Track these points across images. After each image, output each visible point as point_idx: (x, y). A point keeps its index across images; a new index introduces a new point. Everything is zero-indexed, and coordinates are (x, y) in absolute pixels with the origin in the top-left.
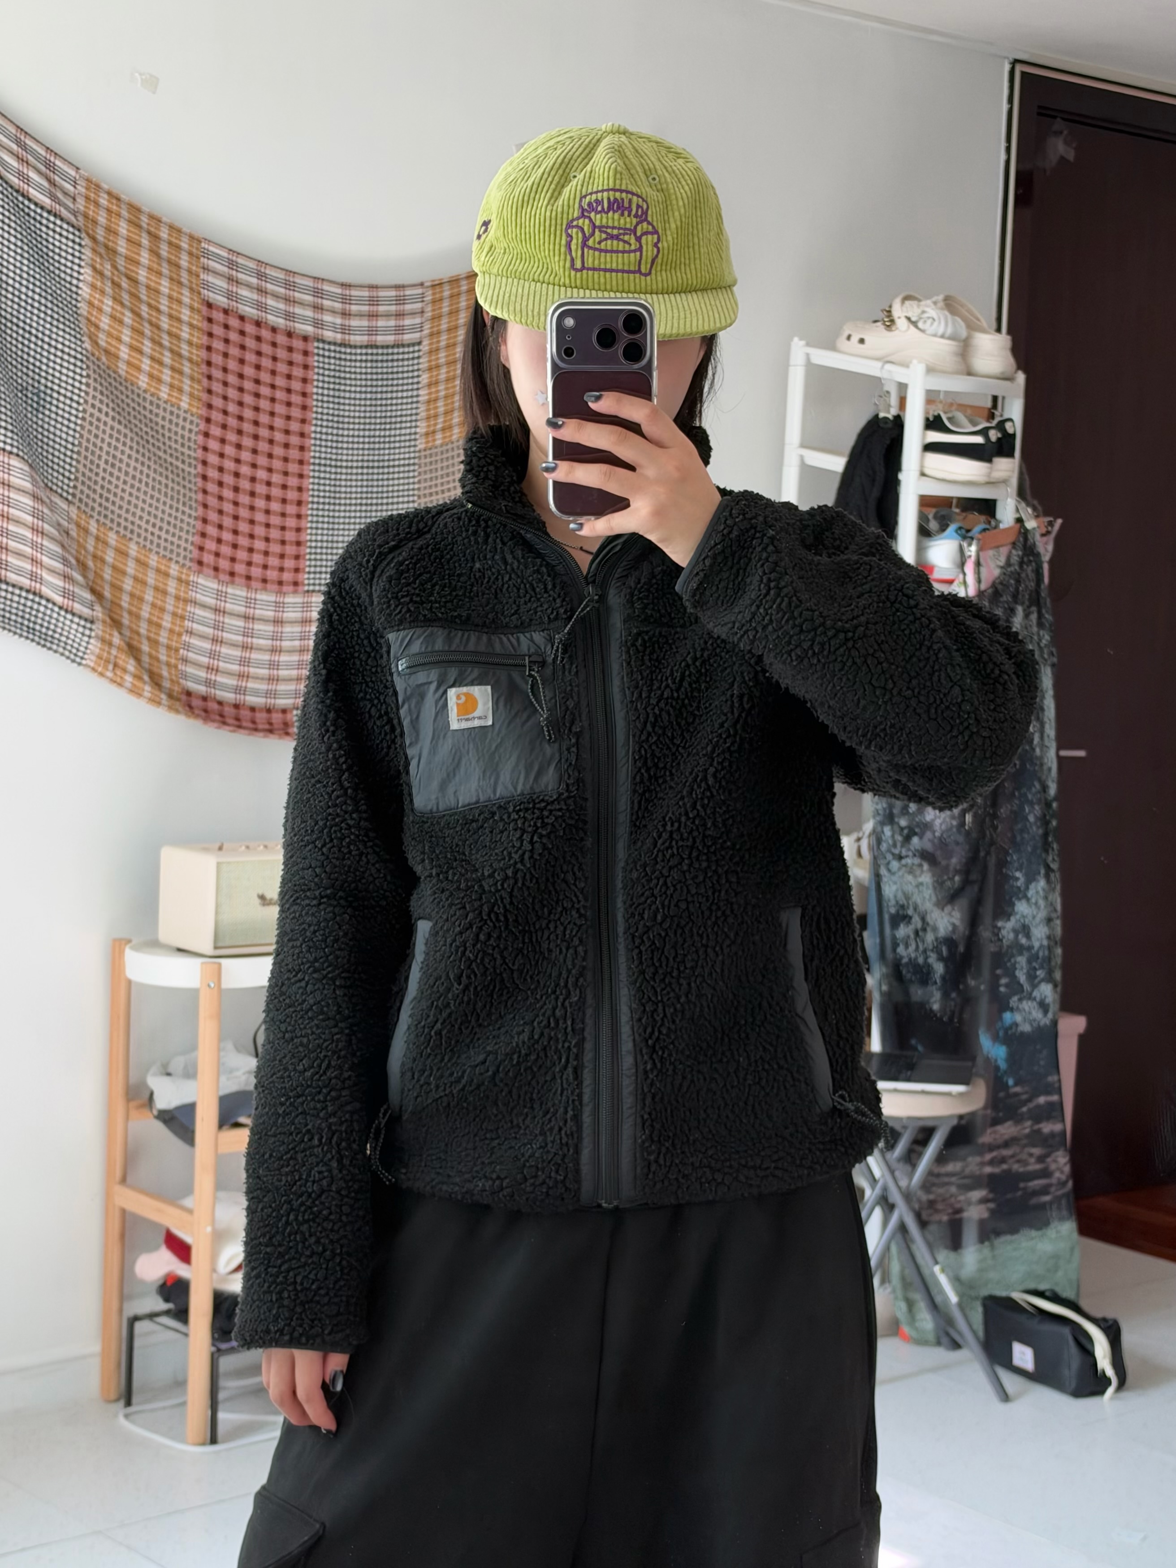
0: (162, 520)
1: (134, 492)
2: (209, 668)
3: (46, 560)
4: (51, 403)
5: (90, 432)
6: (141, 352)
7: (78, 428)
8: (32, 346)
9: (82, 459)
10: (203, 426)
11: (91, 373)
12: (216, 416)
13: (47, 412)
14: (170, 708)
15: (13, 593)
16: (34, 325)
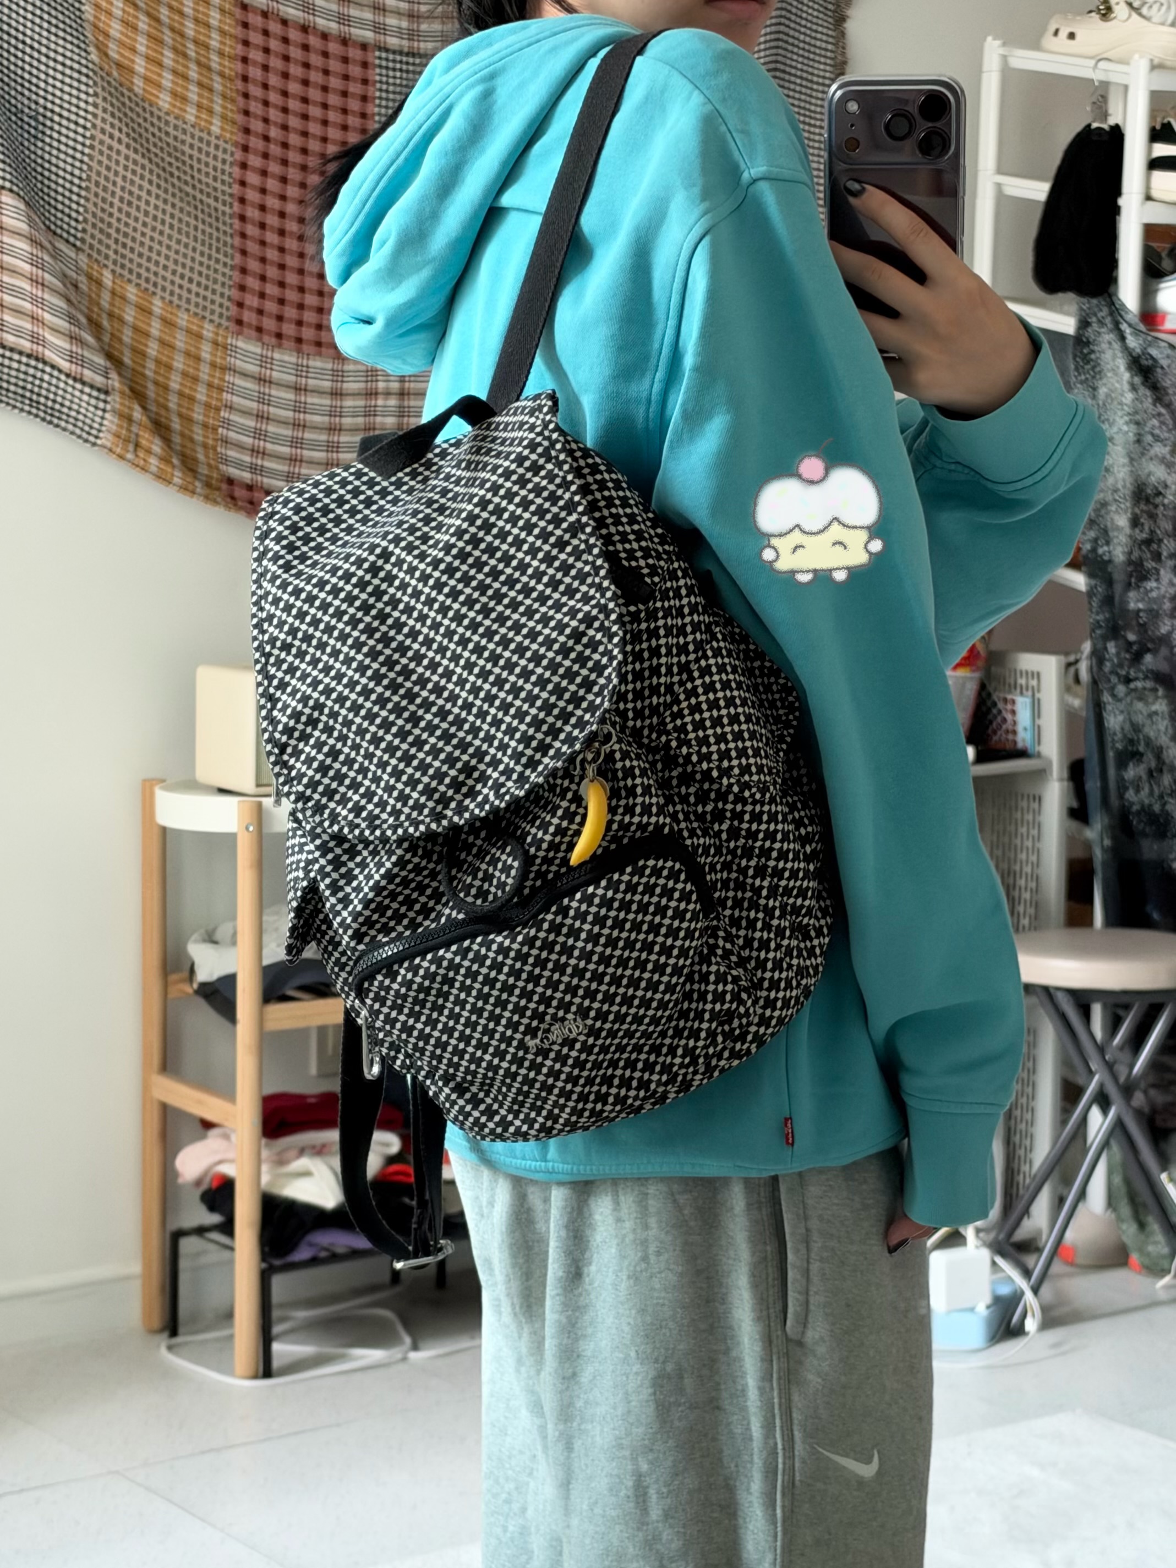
0: (192, 269)
1: (156, 235)
2: (254, 451)
3: (47, 316)
4: (52, 129)
5: (100, 162)
6: (160, 65)
7: (86, 159)
8: (27, 59)
9: (91, 197)
10: (239, 155)
11: (99, 90)
12: (256, 143)
13: (48, 140)
14: (207, 498)
15: (11, 359)
16: (29, 32)
